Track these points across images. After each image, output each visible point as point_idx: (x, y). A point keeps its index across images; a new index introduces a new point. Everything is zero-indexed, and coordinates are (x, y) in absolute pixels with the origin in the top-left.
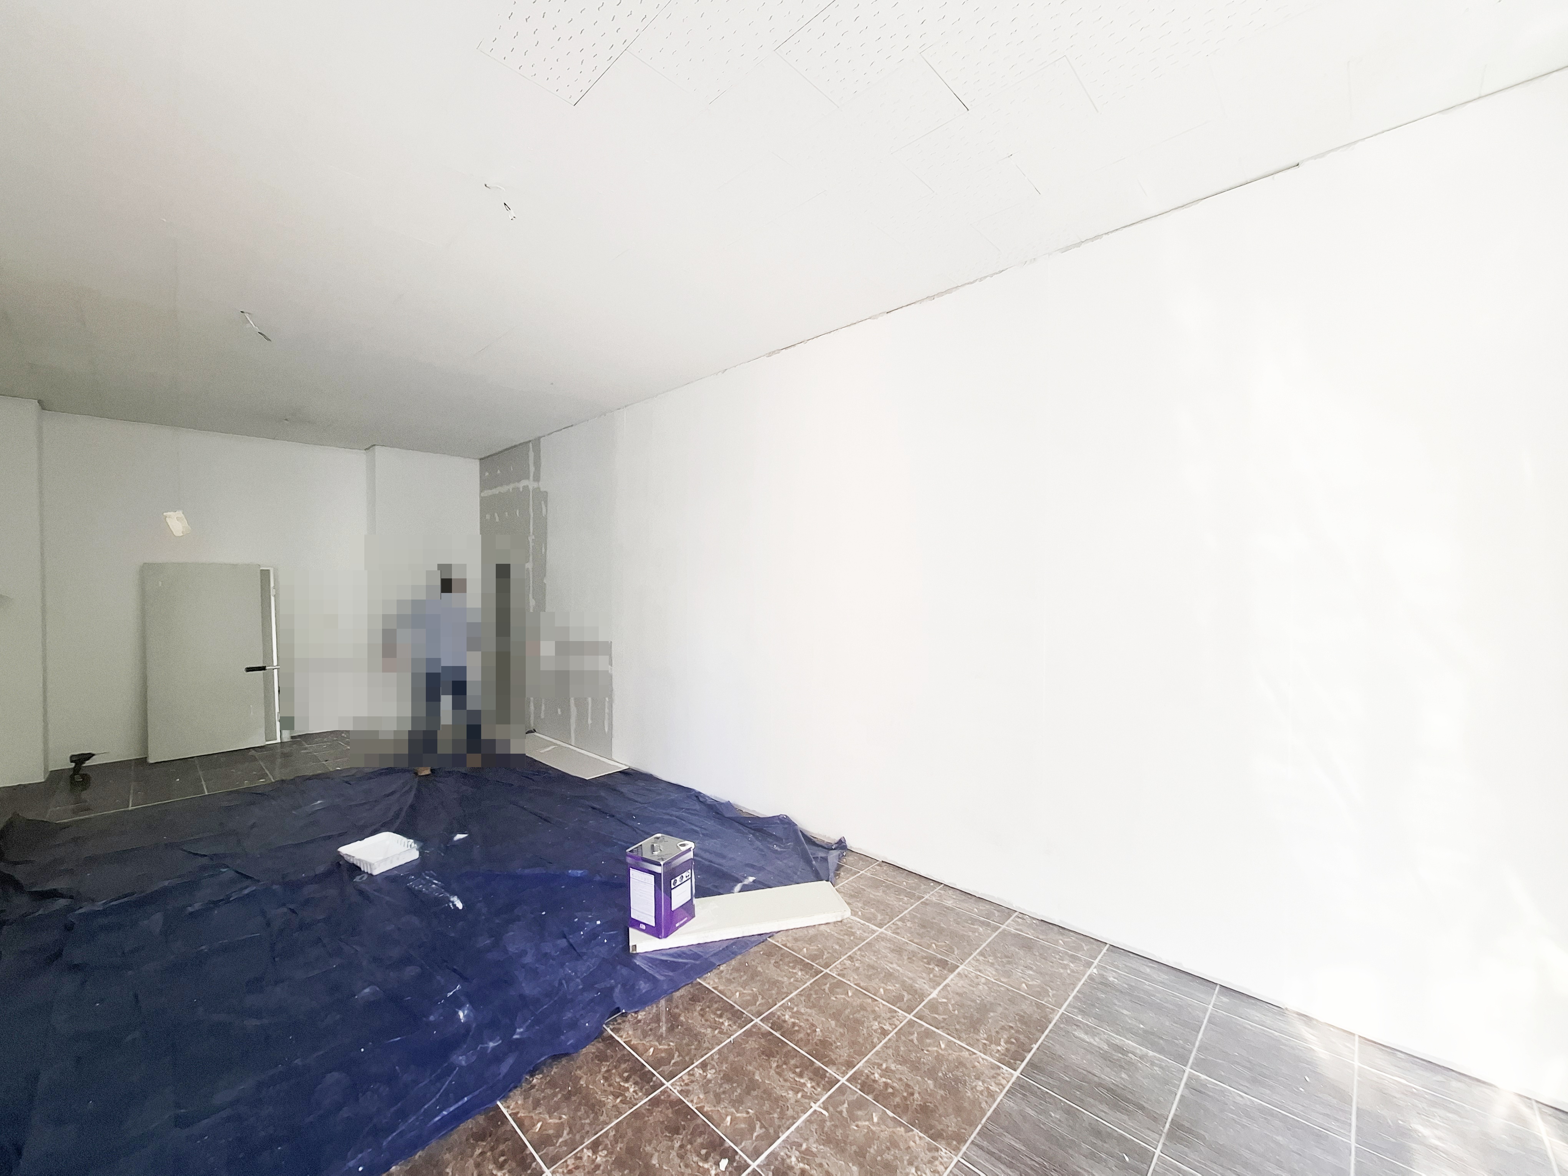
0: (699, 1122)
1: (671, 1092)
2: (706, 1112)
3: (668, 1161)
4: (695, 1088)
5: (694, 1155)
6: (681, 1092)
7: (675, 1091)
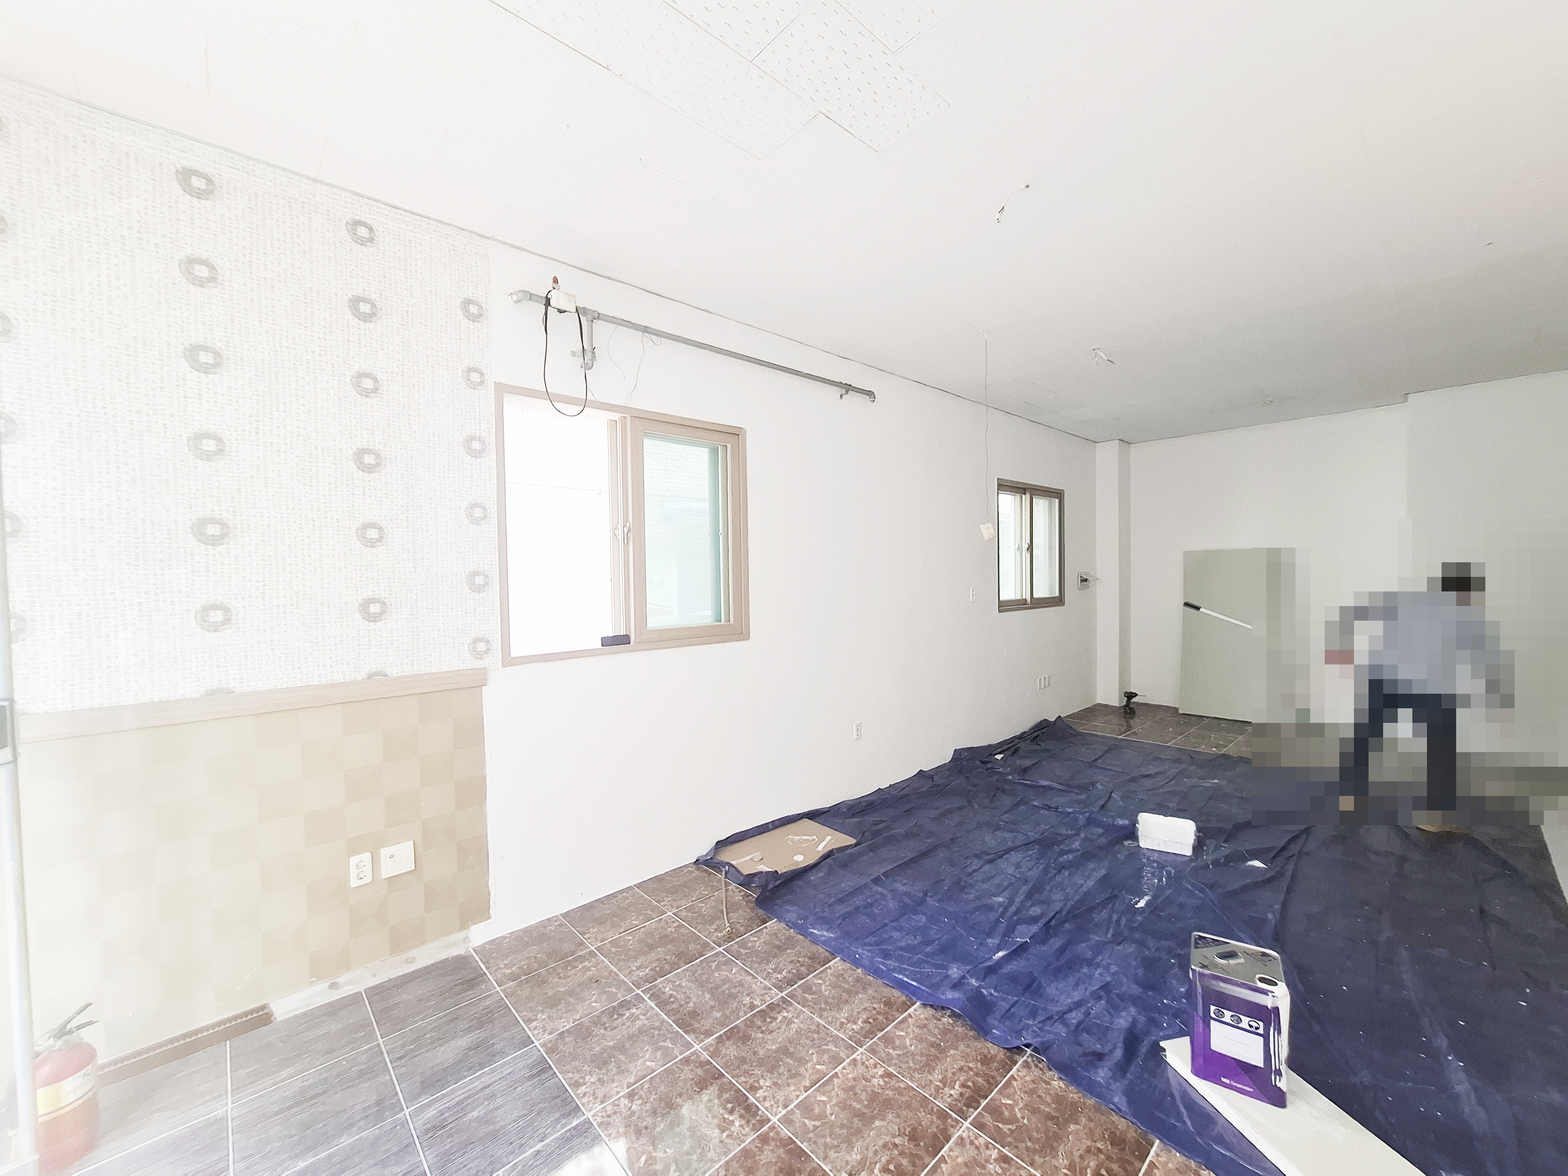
0: (927, 1159)
1: (958, 1128)
2: (940, 1167)
3: (879, 1136)
4: (969, 1152)
5: (888, 1158)
6: (961, 1138)
7: (960, 1132)
